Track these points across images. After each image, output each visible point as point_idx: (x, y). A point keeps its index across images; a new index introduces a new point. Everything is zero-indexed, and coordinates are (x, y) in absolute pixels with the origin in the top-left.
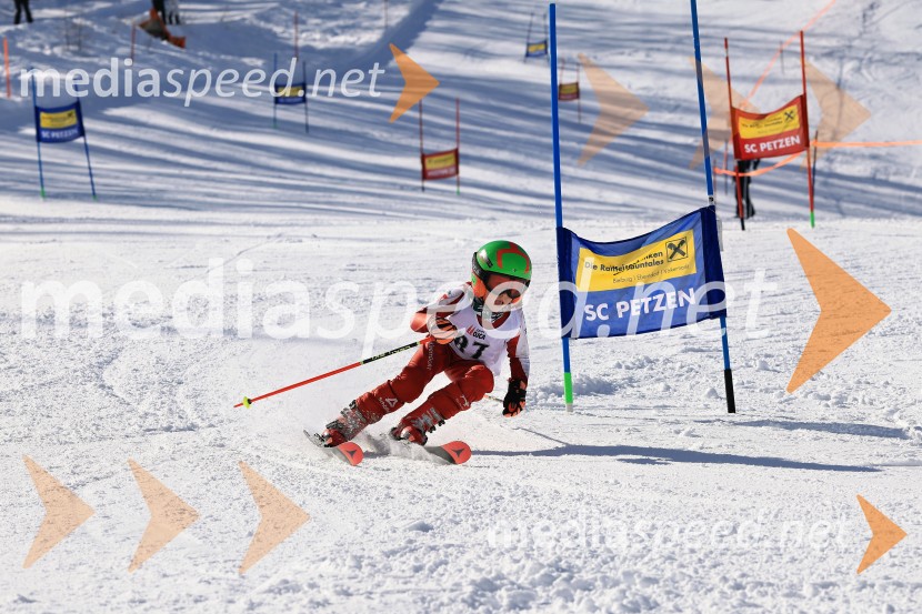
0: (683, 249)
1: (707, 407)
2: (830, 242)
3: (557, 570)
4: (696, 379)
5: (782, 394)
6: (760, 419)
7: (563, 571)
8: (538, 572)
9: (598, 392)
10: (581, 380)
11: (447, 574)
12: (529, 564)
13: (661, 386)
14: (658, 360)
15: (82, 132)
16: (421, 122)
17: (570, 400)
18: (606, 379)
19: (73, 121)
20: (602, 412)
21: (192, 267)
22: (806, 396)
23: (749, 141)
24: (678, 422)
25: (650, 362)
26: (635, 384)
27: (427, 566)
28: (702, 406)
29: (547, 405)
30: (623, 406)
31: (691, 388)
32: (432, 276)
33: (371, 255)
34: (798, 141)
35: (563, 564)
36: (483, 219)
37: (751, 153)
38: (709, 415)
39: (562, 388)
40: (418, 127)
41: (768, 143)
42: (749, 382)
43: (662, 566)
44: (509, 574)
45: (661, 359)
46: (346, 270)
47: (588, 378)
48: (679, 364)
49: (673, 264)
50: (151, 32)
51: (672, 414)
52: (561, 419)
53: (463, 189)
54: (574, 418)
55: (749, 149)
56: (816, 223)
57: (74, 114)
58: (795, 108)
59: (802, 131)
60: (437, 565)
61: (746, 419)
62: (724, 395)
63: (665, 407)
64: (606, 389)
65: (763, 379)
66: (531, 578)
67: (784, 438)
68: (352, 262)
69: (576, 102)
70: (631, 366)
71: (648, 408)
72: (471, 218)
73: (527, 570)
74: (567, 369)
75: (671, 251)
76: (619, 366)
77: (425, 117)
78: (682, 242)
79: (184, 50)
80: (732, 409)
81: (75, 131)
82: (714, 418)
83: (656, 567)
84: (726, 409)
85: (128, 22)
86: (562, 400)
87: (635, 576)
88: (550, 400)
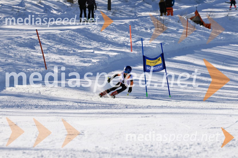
15: (164, 67)
19: (160, 62)
21: (215, 128)
50: (195, 21)
57: (161, 59)
79: (210, 30)
85: (184, 17)
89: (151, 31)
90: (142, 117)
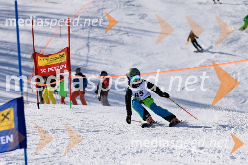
0: (8, 116)
2: (78, 115)
23: (42, 67)
34: (65, 67)
41: (52, 68)
49: (4, 123)
55: (43, 71)
58: (64, 53)
59: (67, 63)
75: (3, 118)
78: (8, 113)
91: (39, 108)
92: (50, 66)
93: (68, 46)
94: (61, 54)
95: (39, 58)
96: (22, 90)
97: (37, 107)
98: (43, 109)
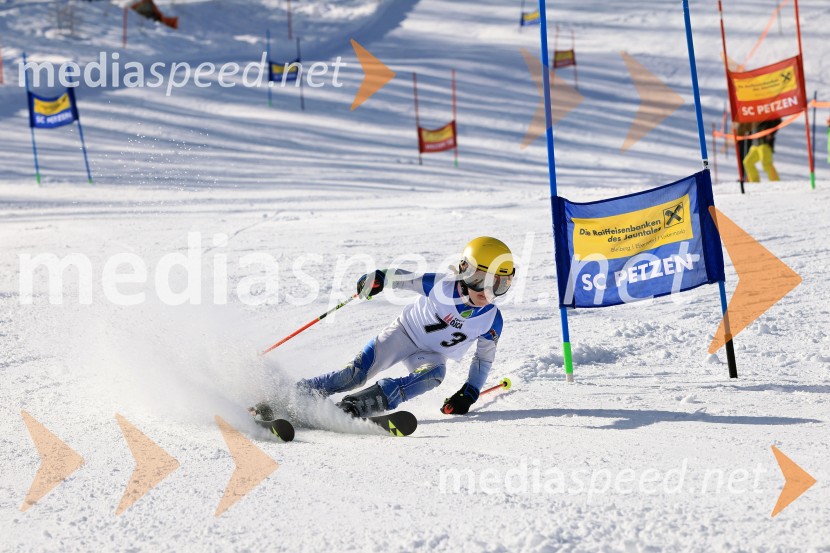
0: (679, 214)
1: (708, 373)
3: (559, 541)
4: (698, 345)
5: (784, 357)
6: (763, 383)
7: (565, 542)
8: (538, 543)
9: (599, 361)
10: (581, 349)
11: (448, 548)
12: (530, 537)
13: (662, 353)
14: (658, 327)
15: (76, 115)
16: (415, 91)
17: (570, 370)
18: (605, 348)
19: (66, 104)
20: (603, 381)
22: (808, 359)
23: (747, 104)
24: (679, 389)
25: (649, 328)
26: (636, 352)
27: (428, 541)
28: (703, 372)
29: (547, 376)
30: (623, 375)
31: (693, 353)
32: (430, 251)
33: (368, 231)
34: (796, 102)
35: (565, 535)
36: (480, 190)
37: (749, 115)
38: (710, 380)
39: (561, 358)
40: (412, 97)
41: (766, 106)
42: (751, 346)
43: (665, 534)
44: (510, 546)
45: (661, 326)
46: (343, 246)
47: (588, 348)
48: (679, 331)
49: (670, 230)
50: (142, 13)
51: (673, 382)
52: (561, 390)
53: (461, 159)
54: (575, 388)
55: (746, 111)
56: (817, 183)
57: (68, 99)
58: (791, 69)
59: (799, 92)
60: (438, 540)
61: (748, 383)
62: (726, 360)
63: (666, 374)
64: (606, 357)
65: (765, 343)
66: (532, 550)
67: (787, 401)
68: (351, 238)
69: (571, 68)
70: (631, 333)
71: (649, 376)
72: (469, 190)
73: (528, 542)
74: (566, 338)
75: (667, 218)
76: (619, 334)
77: (421, 86)
78: (678, 208)
79: (176, 31)
80: (733, 373)
81: (68, 115)
82: (716, 384)
83: (658, 535)
84: (728, 373)
85: (120, 4)
86: (562, 371)
87: (638, 545)
88: (550, 371)
89: (44, 37)
90: (27, 229)
91: (743, 191)
92: (761, 102)
93: (796, 53)
94: (786, 71)
95: (737, 83)
96: (705, 156)
97: (740, 190)
98: (752, 194)
